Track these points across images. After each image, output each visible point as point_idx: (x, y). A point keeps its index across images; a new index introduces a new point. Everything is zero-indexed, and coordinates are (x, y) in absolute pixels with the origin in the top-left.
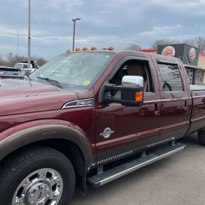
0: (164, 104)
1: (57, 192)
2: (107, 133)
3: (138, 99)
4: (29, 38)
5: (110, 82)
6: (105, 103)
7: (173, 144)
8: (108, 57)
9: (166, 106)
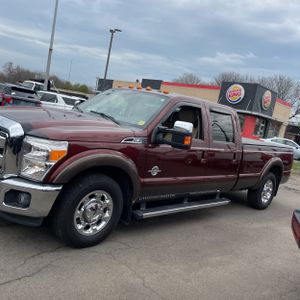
0: (216, 154)
1: (107, 215)
2: (155, 171)
3: (187, 143)
4: (51, 50)
5: (163, 125)
6: (157, 143)
7: (218, 198)
8: (163, 100)
9: (217, 156)
